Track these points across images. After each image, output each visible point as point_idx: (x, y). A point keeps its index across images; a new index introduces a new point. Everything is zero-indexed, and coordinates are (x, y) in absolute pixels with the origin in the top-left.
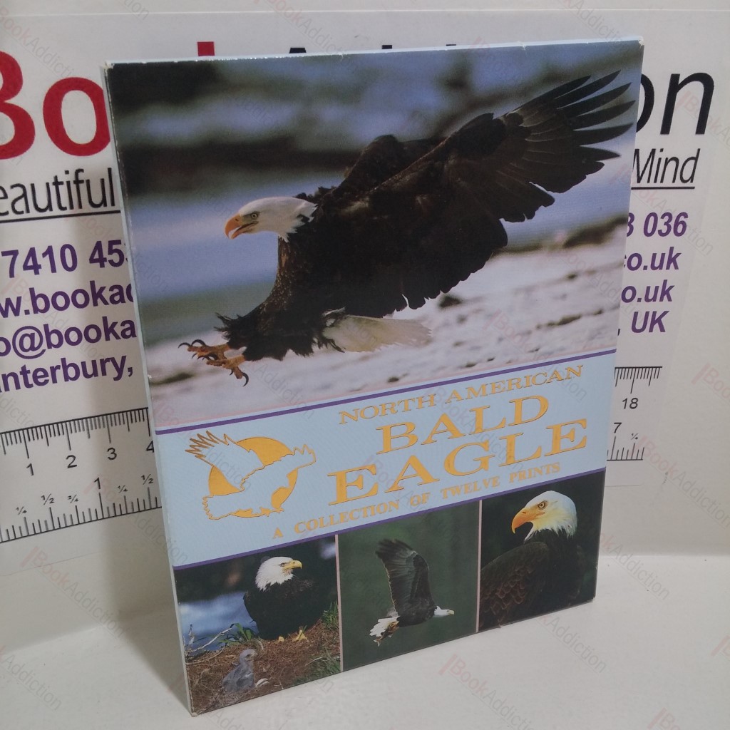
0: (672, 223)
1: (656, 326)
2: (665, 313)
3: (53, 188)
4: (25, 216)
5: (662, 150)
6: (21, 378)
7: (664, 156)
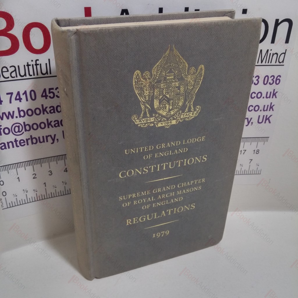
0: (275, 80)
1: (267, 121)
2: (271, 116)
3: (26, 67)
4: (16, 78)
5: (271, 50)
6: (14, 143)
7: (272, 52)
